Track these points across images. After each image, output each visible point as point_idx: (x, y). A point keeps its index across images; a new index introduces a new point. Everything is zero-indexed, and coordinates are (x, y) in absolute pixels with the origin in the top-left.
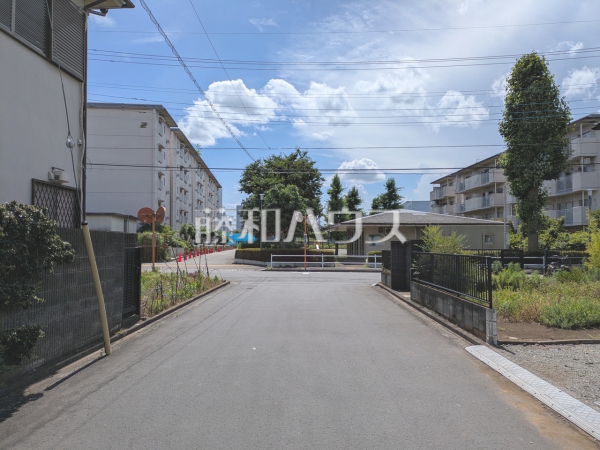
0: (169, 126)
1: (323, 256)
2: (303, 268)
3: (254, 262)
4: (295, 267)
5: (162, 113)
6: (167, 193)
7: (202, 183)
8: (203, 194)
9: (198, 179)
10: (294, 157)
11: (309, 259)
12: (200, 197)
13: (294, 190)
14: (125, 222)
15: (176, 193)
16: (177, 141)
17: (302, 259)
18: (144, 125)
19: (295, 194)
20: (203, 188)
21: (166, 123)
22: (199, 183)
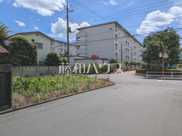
0: (120, 28)
1: (172, 72)
2: (162, 78)
3: (142, 74)
4: (160, 77)
5: (117, 24)
6: (120, 50)
7: (136, 46)
8: (137, 50)
9: (134, 45)
10: (166, 31)
11: (165, 74)
12: (135, 51)
13: (161, 43)
14: (103, 61)
15: (124, 50)
16: (124, 33)
17: (162, 74)
18: (111, 29)
19: (161, 45)
20: (137, 48)
21: (119, 27)
22: (134, 47)
